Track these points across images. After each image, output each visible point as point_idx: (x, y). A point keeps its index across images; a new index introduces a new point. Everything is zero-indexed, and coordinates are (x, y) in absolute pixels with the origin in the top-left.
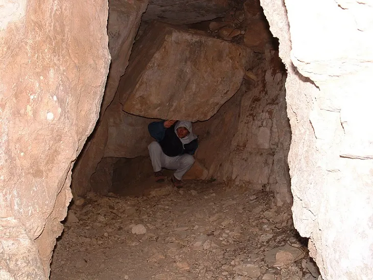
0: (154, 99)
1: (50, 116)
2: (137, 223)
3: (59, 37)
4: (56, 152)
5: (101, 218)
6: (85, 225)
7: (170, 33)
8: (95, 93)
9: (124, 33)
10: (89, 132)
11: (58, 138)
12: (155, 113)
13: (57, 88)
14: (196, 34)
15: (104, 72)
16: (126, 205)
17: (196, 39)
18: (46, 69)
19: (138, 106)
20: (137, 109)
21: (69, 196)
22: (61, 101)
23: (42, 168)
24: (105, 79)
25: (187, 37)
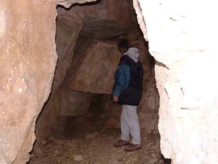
0: (88, 82)
1: (20, 90)
2: (77, 154)
3: (26, 45)
4: (25, 111)
5: (57, 152)
6: (47, 156)
7: (96, 43)
8: (48, 77)
9: (69, 43)
10: (45, 100)
11: (26, 103)
12: (88, 89)
13: (25, 74)
14: (111, 43)
15: (53, 65)
16: (72, 144)
17: (111, 46)
18: (18, 63)
19: (78, 86)
20: (77, 87)
21: (33, 138)
22: (27, 82)
23: (16, 121)
24: (54, 68)
25: (106, 45)
